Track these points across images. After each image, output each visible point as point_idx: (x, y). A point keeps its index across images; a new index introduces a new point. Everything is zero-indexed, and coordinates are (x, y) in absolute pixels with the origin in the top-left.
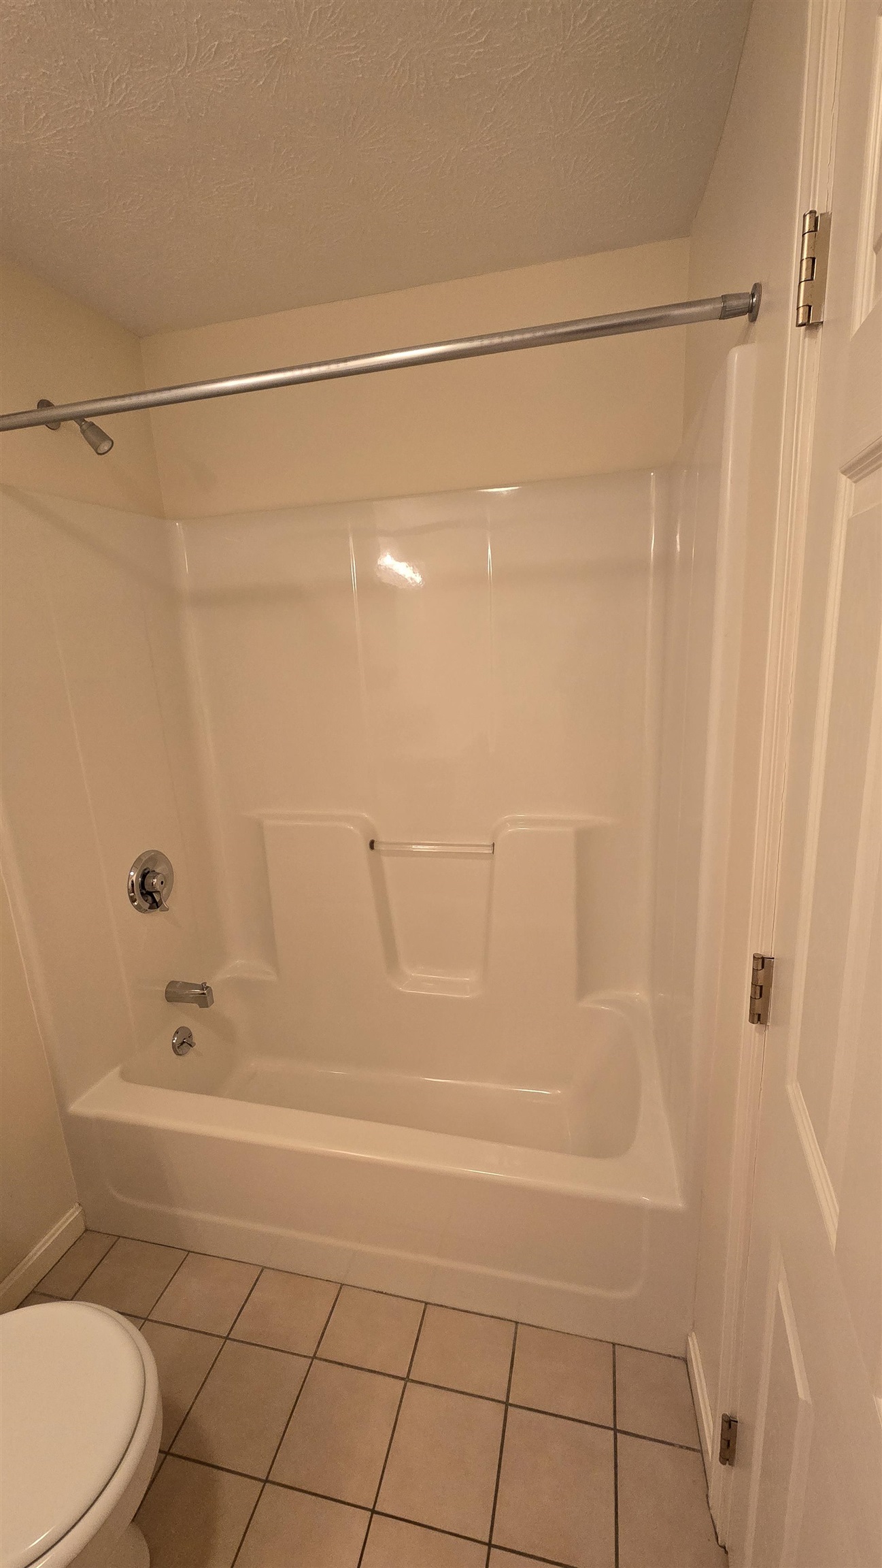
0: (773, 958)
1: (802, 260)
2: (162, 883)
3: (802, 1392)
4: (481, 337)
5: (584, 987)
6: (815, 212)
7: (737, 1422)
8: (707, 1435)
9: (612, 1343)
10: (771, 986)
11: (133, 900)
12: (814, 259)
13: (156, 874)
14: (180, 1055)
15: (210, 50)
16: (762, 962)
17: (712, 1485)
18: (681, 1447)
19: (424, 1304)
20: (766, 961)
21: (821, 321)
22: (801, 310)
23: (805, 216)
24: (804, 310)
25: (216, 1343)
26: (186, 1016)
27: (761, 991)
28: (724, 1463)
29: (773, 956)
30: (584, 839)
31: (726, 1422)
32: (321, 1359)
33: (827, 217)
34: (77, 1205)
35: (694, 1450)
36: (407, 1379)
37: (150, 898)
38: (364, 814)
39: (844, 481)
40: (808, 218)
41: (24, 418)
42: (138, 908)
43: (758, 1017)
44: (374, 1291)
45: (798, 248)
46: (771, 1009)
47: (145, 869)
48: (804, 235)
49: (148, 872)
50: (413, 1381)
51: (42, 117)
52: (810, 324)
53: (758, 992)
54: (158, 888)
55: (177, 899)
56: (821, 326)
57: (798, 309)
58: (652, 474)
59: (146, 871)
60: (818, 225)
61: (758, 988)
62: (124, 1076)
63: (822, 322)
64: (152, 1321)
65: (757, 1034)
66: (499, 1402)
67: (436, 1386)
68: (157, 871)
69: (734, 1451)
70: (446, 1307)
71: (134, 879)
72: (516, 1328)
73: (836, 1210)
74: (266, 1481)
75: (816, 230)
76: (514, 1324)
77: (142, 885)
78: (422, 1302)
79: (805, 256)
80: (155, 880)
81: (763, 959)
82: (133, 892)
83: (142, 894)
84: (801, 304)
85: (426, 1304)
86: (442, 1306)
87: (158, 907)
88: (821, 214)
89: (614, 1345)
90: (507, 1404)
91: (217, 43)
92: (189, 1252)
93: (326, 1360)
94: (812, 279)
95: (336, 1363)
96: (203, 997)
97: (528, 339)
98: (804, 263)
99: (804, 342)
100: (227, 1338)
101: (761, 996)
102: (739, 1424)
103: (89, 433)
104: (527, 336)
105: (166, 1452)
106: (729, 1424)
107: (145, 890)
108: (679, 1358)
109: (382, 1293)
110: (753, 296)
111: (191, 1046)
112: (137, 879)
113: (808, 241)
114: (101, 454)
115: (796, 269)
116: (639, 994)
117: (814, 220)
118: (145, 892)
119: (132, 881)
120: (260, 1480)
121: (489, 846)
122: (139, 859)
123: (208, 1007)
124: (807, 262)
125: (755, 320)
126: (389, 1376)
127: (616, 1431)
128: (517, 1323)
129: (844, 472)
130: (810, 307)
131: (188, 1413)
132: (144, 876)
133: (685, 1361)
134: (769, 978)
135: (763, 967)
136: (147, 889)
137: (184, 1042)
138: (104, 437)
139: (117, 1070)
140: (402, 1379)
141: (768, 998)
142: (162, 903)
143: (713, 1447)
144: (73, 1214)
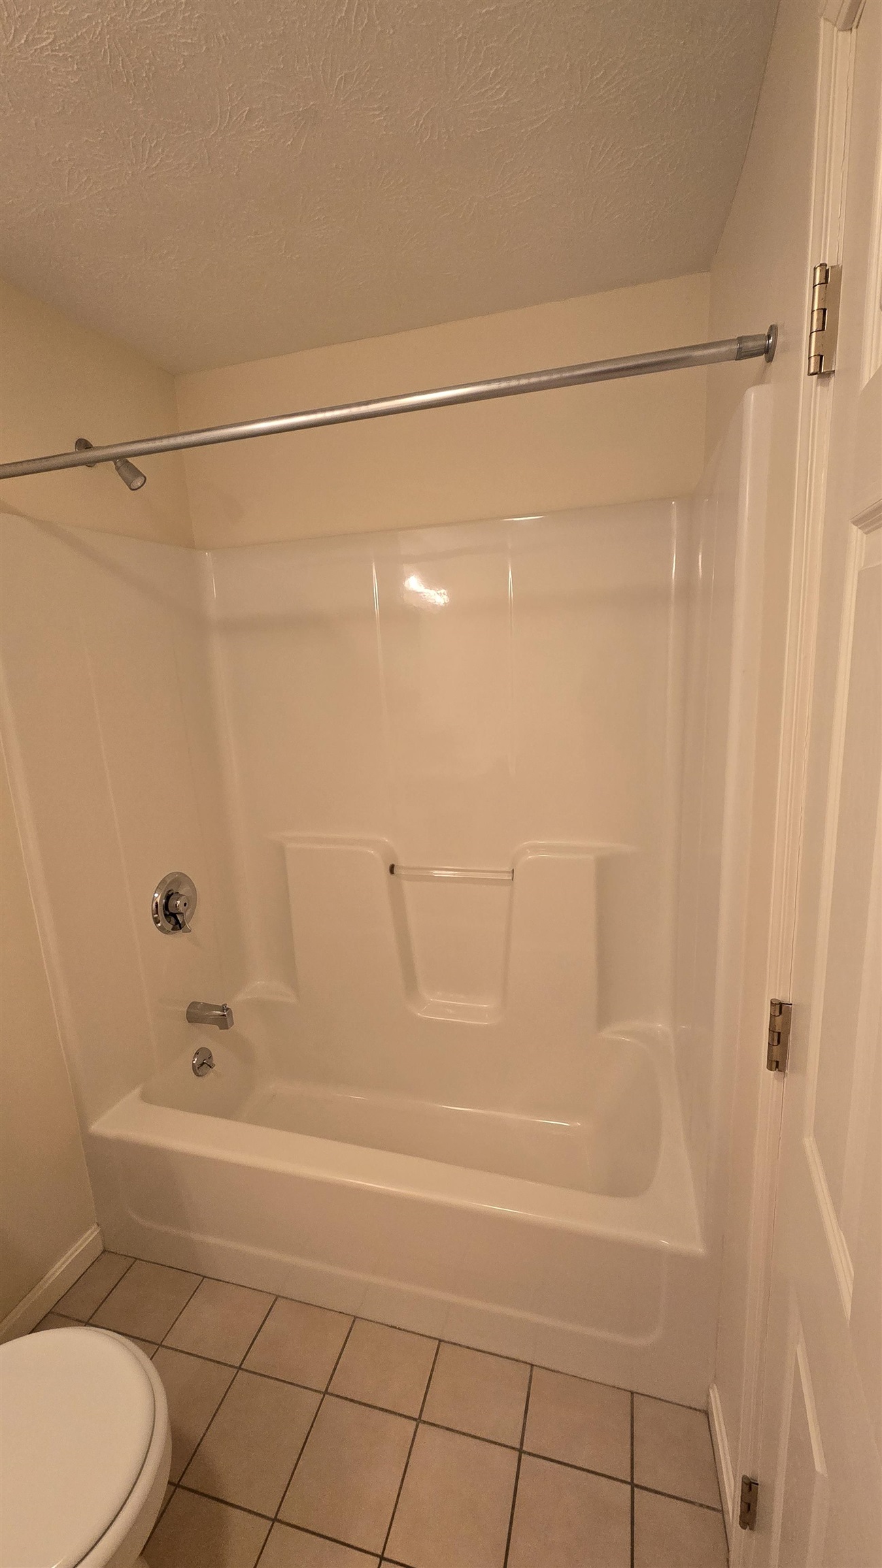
0: (791, 1004)
1: (813, 311)
2: (185, 904)
3: (819, 1466)
4: (499, 380)
5: (604, 1016)
6: (826, 265)
7: (757, 1484)
8: (728, 1494)
9: (630, 1391)
10: (789, 1033)
11: (156, 921)
12: (824, 310)
13: (179, 896)
14: (198, 1076)
15: (242, 114)
16: (780, 1009)
17: (732, 1548)
18: (701, 1505)
19: (438, 1341)
20: (784, 1007)
21: (833, 369)
22: (813, 360)
23: (815, 269)
24: (815, 360)
25: (228, 1373)
26: (207, 1037)
27: (779, 1038)
28: (744, 1527)
29: (791, 1002)
30: (605, 867)
31: (746, 1484)
32: (332, 1395)
33: (838, 270)
34: (96, 1226)
35: (714, 1509)
36: (419, 1420)
37: (173, 919)
38: (384, 838)
39: (856, 533)
40: (818, 270)
41: (61, 461)
42: (162, 929)
43: (777, 1064)
44: (388, 1325)
45: (810, 300)
46: (789, 1056)
47: (170, 891)
48: (814, 287)
49: (172, 894)
50: (424, 1422)
51: (84, 180)
52: (822, 373)
53: (776, 1039)
54: (181, 909)
55: (200, 920)
56: (832, 375)
57: (809, 358)
58: (673, 503)
59: (170, 893)
60: (828, 277)
61: (776, 1035)
62: (146, 1097)
63: (834, 371)
64: (166, 1347)
65: (776, 1082)
66: (513, 1448)
67: (448, 1429)
68: (180, 893)
69: (755, 1515)
70: (460, 1345)
71: (158, 900)
72: (531, 1371)
73: (851, 1275)
74: (275, 1520)
75: (826, 282)
76: (529, 1366)
77: (166, 906)
78: (435, 1339)
79: (816, 307)
80: (179, 902)
81: (781, 1004)
82: (157, 913)
83: (166, 915)
84: (812, 354)
85: (440, 1341)
86: (455, 1344)
87: (181, 929)
88: (832, 267)
89: (632, 1393)
90: (521, 1451)
91: (248, 108)
92: (205, 1277)
93: (337, 1396)
94: (823, 329)
95: (346, 1399)
96: (223, 1018)
97: (544, 381)
98: (815, 314)
99: (816, 389)
100: (240, 1368)
101: (779, 1042)
102: (759, 1486)
103: (123, 469)
104: (544, 378)
105: (175, 1485)
106: (750, 1487)
107: (169, 911)
108: (700, 1411)
109: (395, 1328)
110: (769, 338)
111: (211, 1067)
112: (161, 900)
113: (819, 293)
114: (133, 490)
115: (808, 320)
116: (661, 1026)
117: (824, 273)
118: (168, 913)
119: (157, 903)
120: (268, 1518)
121: (509, 872)
122: (164, 881)
123: (228, 1029)
124: (818, 314)
125: (772, 361)
126: (401, 1415)
127: (633, 1486)
128: (532, 1365)
129: (856, 523)
130: (821, 357)
131: (199, 1445)
132: (168, 897)
133: (707, 1414)
134: (787, 1023)
135: (780, 1013)
136: (171, 911)
137: (203, 1064)
138: (137, 473)
139: (137, 1092)
140: (414, 1419)
141: (786, 1045)
142: (185, 924)
143: (733, 1508)
144: (91, 1234)
